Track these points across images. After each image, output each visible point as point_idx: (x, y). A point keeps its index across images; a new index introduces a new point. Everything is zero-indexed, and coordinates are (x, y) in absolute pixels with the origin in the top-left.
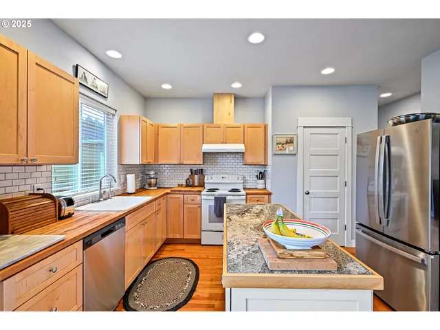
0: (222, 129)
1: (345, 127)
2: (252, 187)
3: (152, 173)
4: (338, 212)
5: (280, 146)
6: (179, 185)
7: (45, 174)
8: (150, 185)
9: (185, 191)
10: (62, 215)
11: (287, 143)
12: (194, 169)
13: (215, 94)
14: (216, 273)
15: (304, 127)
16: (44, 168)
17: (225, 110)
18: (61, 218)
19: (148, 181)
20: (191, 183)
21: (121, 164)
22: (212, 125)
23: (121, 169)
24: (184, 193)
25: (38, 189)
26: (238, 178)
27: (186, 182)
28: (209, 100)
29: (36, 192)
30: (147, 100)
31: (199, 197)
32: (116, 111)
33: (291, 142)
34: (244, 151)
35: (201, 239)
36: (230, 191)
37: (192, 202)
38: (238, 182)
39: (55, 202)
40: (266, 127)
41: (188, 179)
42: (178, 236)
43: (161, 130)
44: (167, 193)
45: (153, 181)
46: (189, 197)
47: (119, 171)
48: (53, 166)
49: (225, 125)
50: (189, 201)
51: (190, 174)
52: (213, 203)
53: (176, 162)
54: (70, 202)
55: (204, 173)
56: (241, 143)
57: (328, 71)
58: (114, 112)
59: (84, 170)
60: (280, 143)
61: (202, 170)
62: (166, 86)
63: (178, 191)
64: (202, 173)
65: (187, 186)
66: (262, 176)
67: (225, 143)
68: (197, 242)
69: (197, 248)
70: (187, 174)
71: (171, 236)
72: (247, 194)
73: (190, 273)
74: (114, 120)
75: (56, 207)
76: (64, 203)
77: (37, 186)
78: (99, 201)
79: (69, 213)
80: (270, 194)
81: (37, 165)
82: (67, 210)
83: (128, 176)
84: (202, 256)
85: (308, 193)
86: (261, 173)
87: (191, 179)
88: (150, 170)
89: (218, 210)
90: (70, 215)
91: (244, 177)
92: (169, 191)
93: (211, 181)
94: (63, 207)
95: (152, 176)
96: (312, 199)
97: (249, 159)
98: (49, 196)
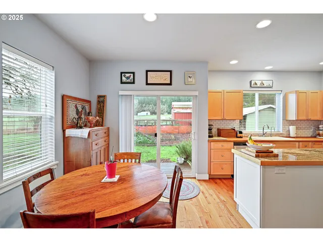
3: (321, 126)
8: (319, 135)
10: (237, 136)
19: (317, 132)
21: (286, 120)
25: (234, 127)
47: (284, 124)
58: (280, 92)
75: (235, 133)
90: (241, 137)
95: (321, 129)
98: (234, 130)
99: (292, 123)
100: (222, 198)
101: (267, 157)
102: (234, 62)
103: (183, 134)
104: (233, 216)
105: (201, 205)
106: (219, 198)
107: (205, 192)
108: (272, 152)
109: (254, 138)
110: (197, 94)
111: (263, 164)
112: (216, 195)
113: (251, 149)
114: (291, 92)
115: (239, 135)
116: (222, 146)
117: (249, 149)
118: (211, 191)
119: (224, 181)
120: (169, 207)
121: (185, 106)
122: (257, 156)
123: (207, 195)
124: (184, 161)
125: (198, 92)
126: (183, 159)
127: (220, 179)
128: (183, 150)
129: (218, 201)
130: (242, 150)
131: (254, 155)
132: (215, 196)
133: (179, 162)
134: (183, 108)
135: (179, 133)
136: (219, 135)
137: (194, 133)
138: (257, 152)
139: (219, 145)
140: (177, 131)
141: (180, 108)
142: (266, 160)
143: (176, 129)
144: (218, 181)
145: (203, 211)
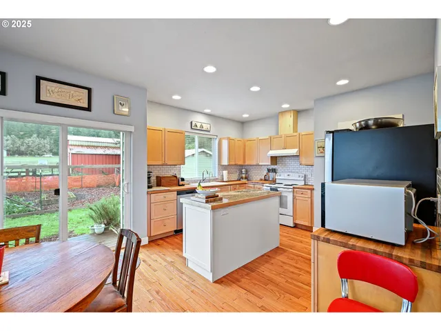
0: (283, 138)
6: (260, 179)
9: (263, 183)
12: (270, 168)
20: (268, 179)
21: (220, 165)
22: (278, 136)
23: (220, 168)
24: (254, 184)
26: (299, 176)
38: (299, 179)
39: (177, 179)
43: (247, 143)
44: (245, 183)
45: (244, 176)
49: (285, 135)
51: (267, 172)
53: (255, 164)
54: (183, 180)
56: (297, 148)
58: (215, 137)
62: (246, 116)
64: (275, 171)
65: (265, 180)
67: (285, 149)
72: (294, 188)
74: (216, 141)
77: (175, 173)
80: (312, 190)
83: (224, 172)
87: (267, 176)
93: (280, 178)
95: (244, 172)
97: (303, 161)
98: (176, 177)
99: (225, 168)
100: (169, 259)
101: (214, 201)
102: (176, 97)
103: (90, 188)
104: (183, 273)
105: (144, 276)
106: (165, 260)
107: (147, 259)
108: (218, 196)
109: (203, 185)
110: (133, 130)
111: (213, 208)
112: (161, 257)
113: (201, 195)
114: (224, 138)
115: (181, 183)
116: (165, 197)
117: (200, 196)
118: (154, 257)
119: (167, 240)
120: (114, 289)
121: (92, 144)
122: (207, 202)
123: (150, 262)
124: (105, 229)
125: (133, 127)
126: (103, 226)
127: (161, 239)
128: (103, 212)
129: (165, 264)
130: (192, 198)
131: (204, 201)
132: (159, 260)
133: (96, 231)
134: (88, 147)
135: (82, 187)
136: (159, 184)
137: (128, 184)
138: (206, 198)
139: (161, 196)
140: (79, 184)
141: (82, 146)
142: (215, 204)
143: (76, 180)
144: (161, 242)
145: (149, 282)
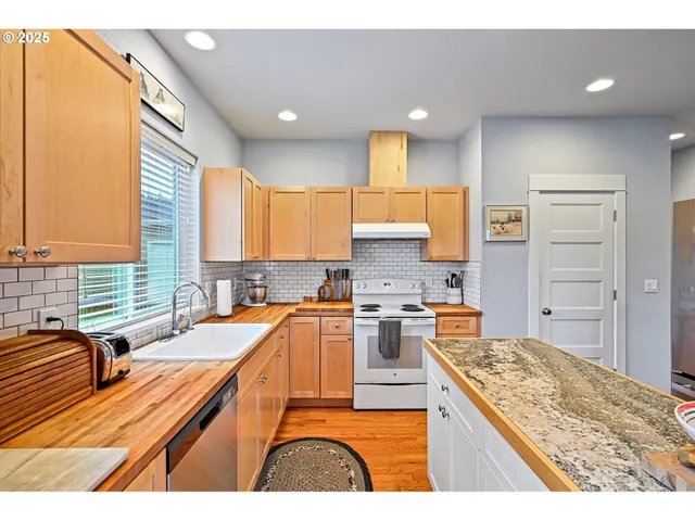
0: (387, 195)
1: (613, 192)
2: (437, 301)
3: (258, 276)
4: (601, 346)
5: (497, 226)
6: (308, 299)
7: (64, 285)
8: (254, 299)
9: (323, 310)
10: (106, 376)
11: (510, 220)
12: (333, 269)
13: (372, 132)
14: (401, 471)
15: (541, 192)
16: (61, 271)
17: (391, 162)
18: (103, 385)
19: (251, 291)
20: (327, 295)
21: (205, 262)
22: (365, 189)
23: (206, 272)
24: (320, 314)
25: (49, 320)
26: (414, 286)
27: (319, 293)
28: (361, 144)
29: (44, 326)
30: (247, 142)
31: (349, 321)
32: (196, 159)
33: (518, 220)
34: (429, 236)
35: (352, 399)
36: (404, 310)
37: (336, 331)
38: (413, 292)
39: (89, 349)
40: (465, 193)
41: (322, 287)
42: (310, 394)
43: (274, 198)
44: (290, 315)
45: (259, 292)
46: (329, 322)
47: (202, 275)
48: (80, 267)
49: (391, 189)
50: (332, 329)
51: (326, 278)
52: (375, 333)
53: (302, 257)
54: (122, 346)
55: (351, 277)
56: (422, 222)
57: (601, 85)
58: (192, 161)
59: (139, 273)
60: (498, 222)
61: (347, 271)
62: (287, 116)
63: (310, 310)
64: (347, 276)
65: (321, 300)
66: (456, 281)
67: (393, 221)
68: (347, 405)
69: (347, 416)
70: (320, 279)
71: (297, 394)
72: (438, 315)
73: (352, 473)
74: (193, 177)
75: (91, 361)
76: (108, 350)
77: (46, 312)
78: (172, 336)
79: (121, 372)
80: (478, 314)
81: (45, 266)
82: (115, 364)
83: (219, 283)
84: (363, 434)
85: (549, 313)
86: (454, 275)
87: (327, 288)
88: (255, 271)
89: (386, 346)
90: (122, 375)
91: (423, 284)
92: (292, 310)
93: (365, 291)
94: (109, 359)
95: (258, 283)
96: (554, 323)
97: (435, 250)
115: (113, 368)
